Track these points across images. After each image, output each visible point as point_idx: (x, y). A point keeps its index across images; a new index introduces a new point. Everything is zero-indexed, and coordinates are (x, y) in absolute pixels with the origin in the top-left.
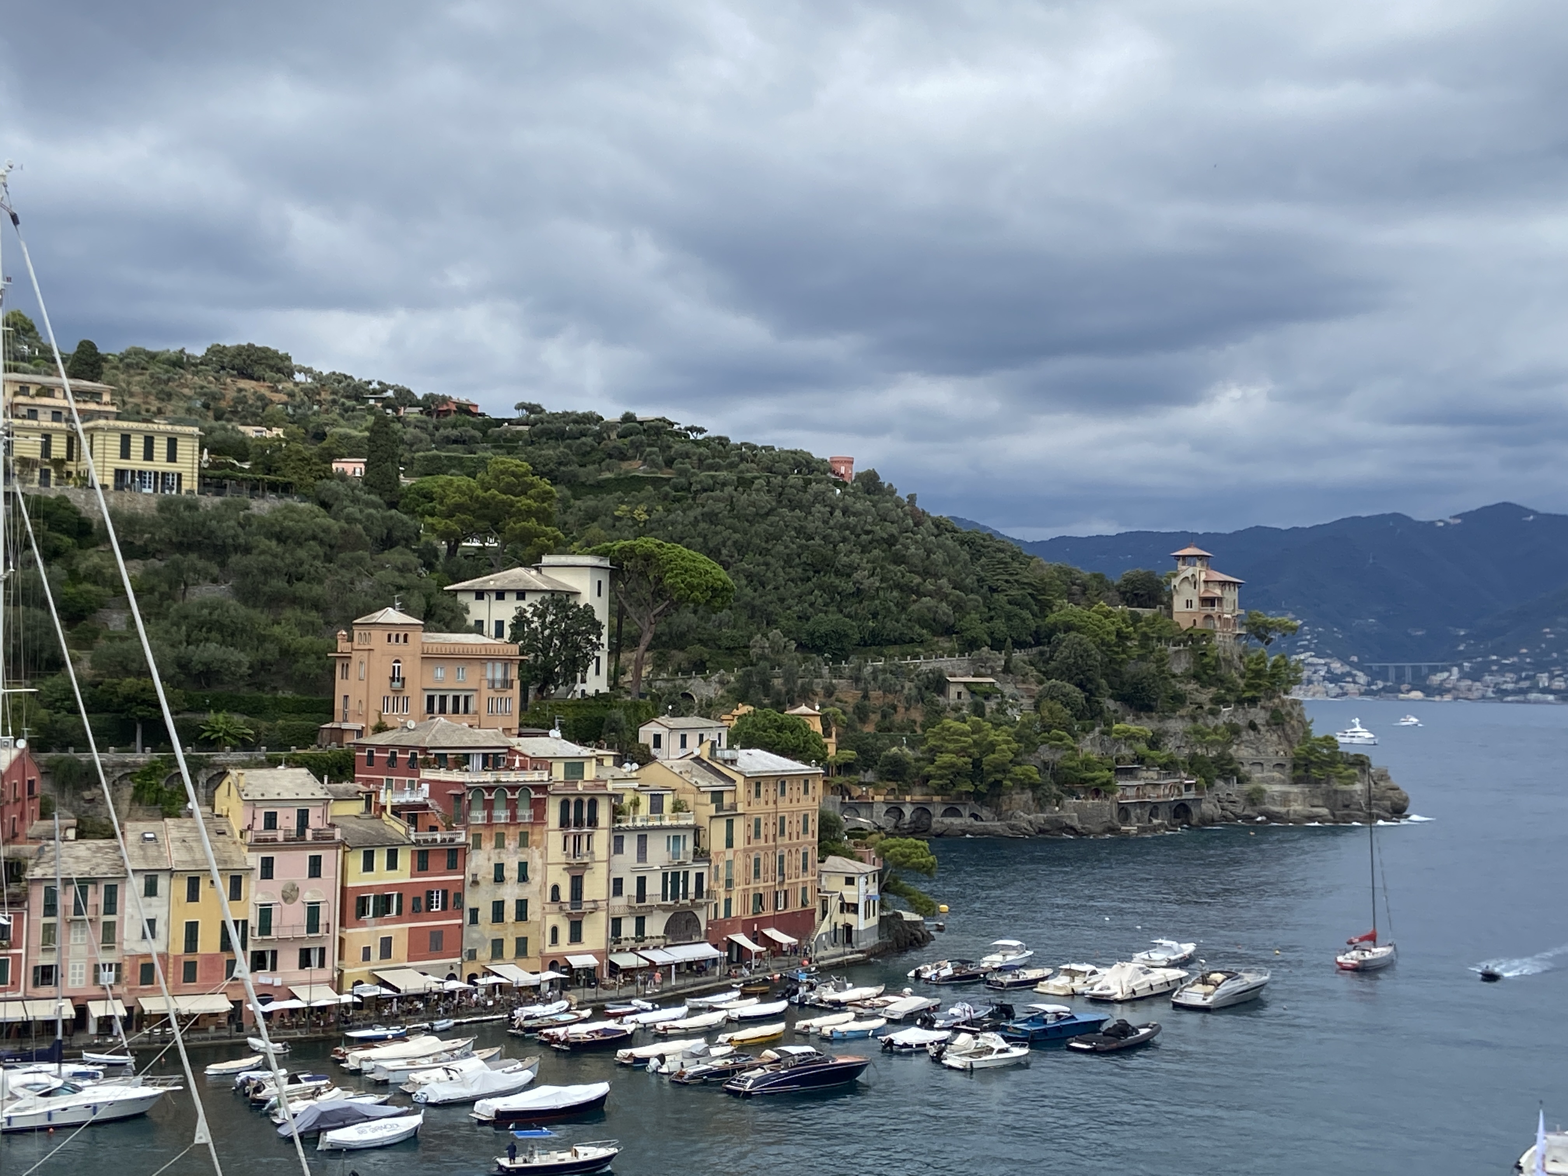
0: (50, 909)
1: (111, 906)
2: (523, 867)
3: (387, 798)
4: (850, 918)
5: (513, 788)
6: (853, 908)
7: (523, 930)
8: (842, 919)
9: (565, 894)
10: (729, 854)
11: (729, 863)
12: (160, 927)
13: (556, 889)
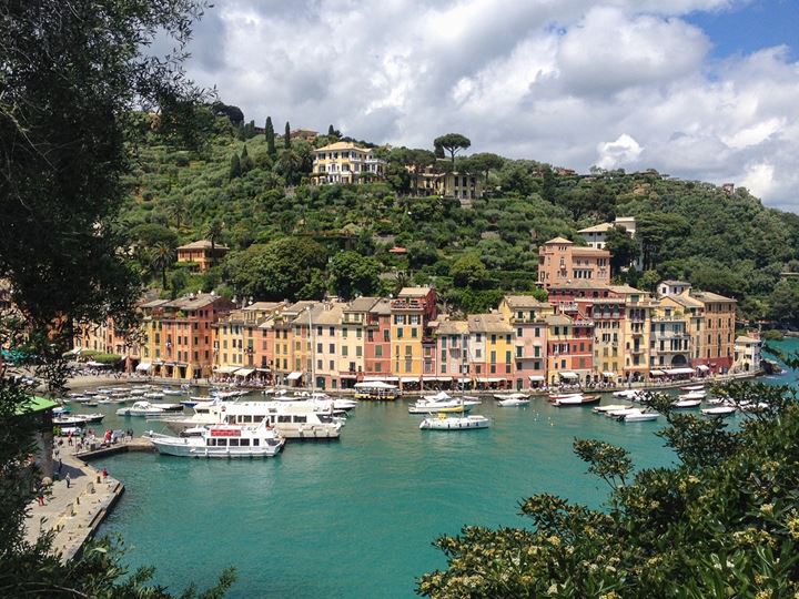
0: (444, 345)
1: (465, 345)
2: (615, 335)
3: (562, 308)
4: (749, 361)
5: (611, 305)
6: (749, 357)
7: (616, 359)
8: (744, 361)
9: (632, 346)
10: (698, 333)
11: (698, 337)
12: (482, 352)
13: (628, 345)
